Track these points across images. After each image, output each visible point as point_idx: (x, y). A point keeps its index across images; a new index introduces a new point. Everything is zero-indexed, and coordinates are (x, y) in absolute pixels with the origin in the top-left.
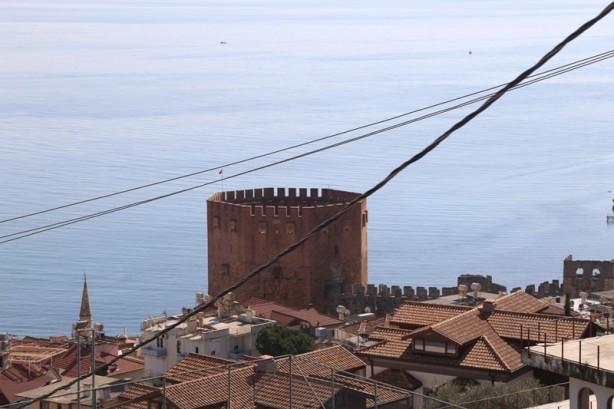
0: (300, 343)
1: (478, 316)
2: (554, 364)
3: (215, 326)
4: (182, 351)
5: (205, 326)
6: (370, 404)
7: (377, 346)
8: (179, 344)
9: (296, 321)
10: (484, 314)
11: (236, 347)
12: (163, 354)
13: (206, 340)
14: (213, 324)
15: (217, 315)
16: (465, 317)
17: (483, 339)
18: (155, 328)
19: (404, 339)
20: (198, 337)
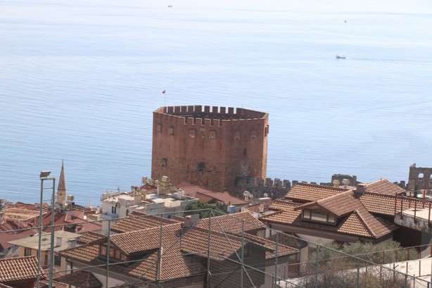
1: (353, 195)
2: (422, 225)
3: (154, 200)
5: (147, 200)
6: (268, 256)
7: (275, 214)
8: (127, 211)
9: (214, 201)
10: (357, 195)
13: (147, 210)
14: (153, 199)
15: (156, 193)
16: (343, 196)
17: (356, 213)
18: (111, 200)
19: (295, 210)
20: (142, 208)
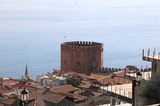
0: (78, 83)
1: (111, 77)
3: (56, 78)
4: (47, 84)
5: (53, 78)
6: (75, 101)
7: (83, 85)
8: (46, 82)
9: (79, 77)
10: (113, 77)
11: (61, 83)
12: (42, 85)
13: (53, 81)
14: (56, 77)
15: (57, 75)
16: (107, 78)
18: (40, 78)
20: (51, 80)
